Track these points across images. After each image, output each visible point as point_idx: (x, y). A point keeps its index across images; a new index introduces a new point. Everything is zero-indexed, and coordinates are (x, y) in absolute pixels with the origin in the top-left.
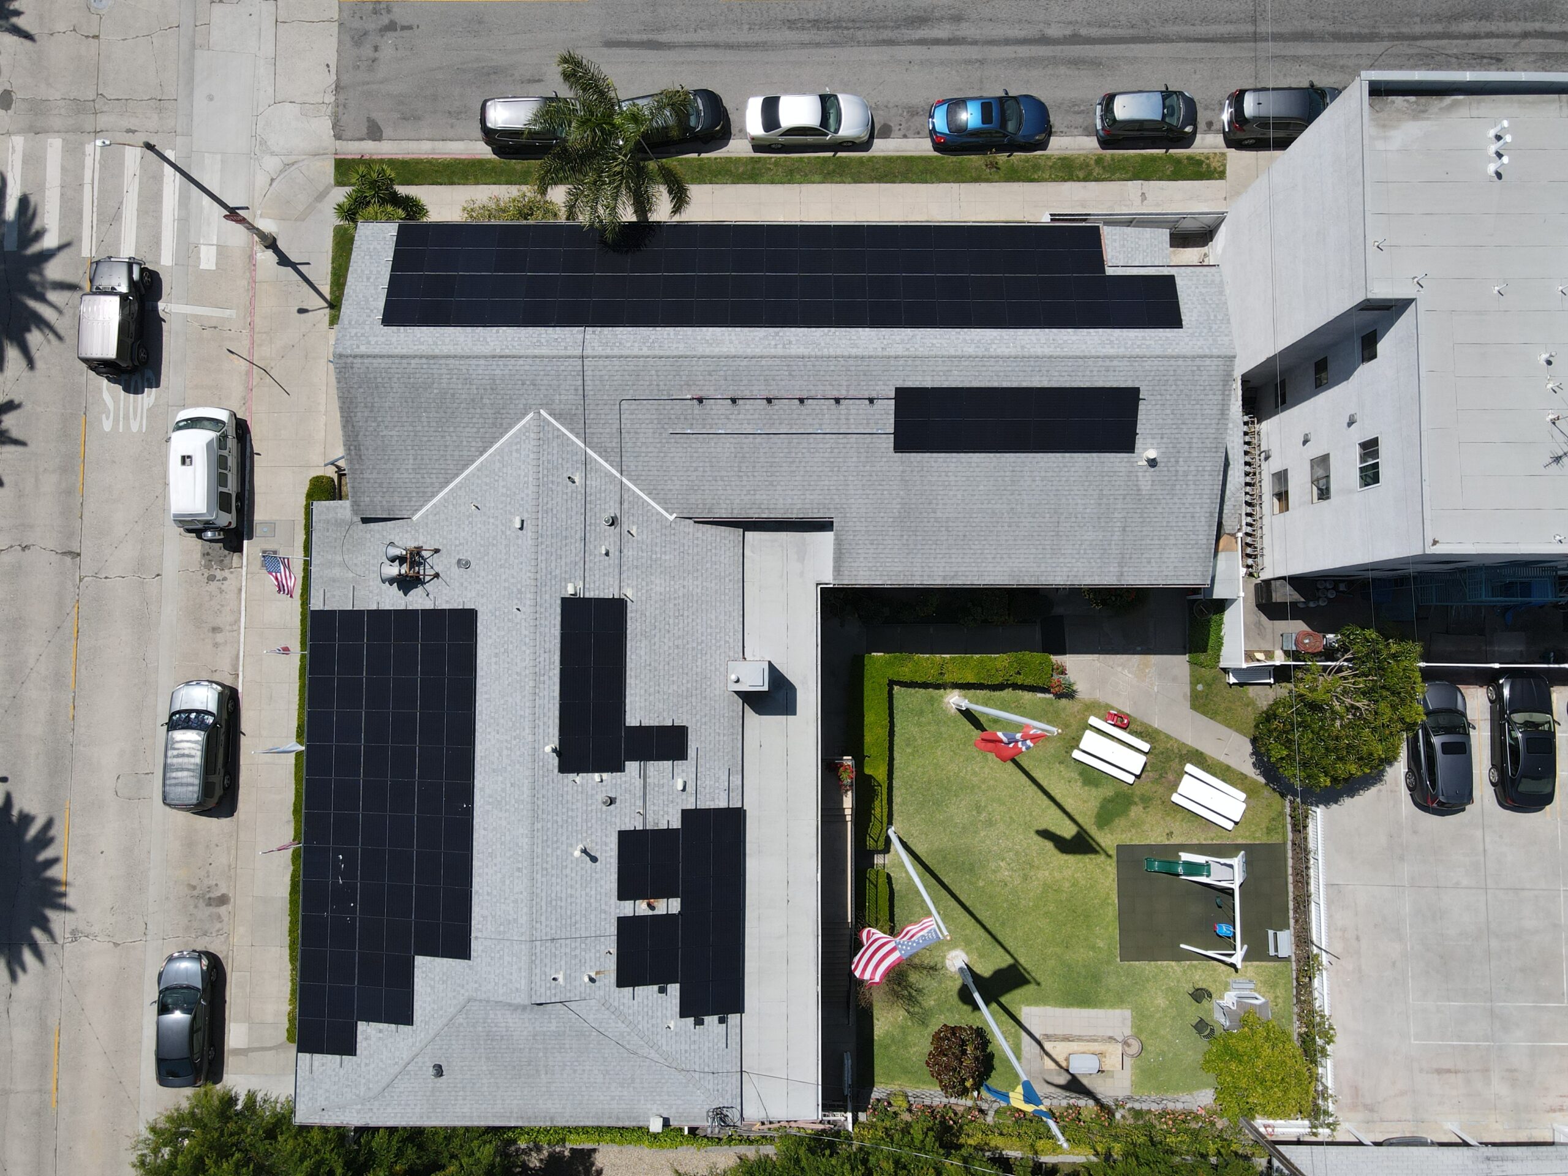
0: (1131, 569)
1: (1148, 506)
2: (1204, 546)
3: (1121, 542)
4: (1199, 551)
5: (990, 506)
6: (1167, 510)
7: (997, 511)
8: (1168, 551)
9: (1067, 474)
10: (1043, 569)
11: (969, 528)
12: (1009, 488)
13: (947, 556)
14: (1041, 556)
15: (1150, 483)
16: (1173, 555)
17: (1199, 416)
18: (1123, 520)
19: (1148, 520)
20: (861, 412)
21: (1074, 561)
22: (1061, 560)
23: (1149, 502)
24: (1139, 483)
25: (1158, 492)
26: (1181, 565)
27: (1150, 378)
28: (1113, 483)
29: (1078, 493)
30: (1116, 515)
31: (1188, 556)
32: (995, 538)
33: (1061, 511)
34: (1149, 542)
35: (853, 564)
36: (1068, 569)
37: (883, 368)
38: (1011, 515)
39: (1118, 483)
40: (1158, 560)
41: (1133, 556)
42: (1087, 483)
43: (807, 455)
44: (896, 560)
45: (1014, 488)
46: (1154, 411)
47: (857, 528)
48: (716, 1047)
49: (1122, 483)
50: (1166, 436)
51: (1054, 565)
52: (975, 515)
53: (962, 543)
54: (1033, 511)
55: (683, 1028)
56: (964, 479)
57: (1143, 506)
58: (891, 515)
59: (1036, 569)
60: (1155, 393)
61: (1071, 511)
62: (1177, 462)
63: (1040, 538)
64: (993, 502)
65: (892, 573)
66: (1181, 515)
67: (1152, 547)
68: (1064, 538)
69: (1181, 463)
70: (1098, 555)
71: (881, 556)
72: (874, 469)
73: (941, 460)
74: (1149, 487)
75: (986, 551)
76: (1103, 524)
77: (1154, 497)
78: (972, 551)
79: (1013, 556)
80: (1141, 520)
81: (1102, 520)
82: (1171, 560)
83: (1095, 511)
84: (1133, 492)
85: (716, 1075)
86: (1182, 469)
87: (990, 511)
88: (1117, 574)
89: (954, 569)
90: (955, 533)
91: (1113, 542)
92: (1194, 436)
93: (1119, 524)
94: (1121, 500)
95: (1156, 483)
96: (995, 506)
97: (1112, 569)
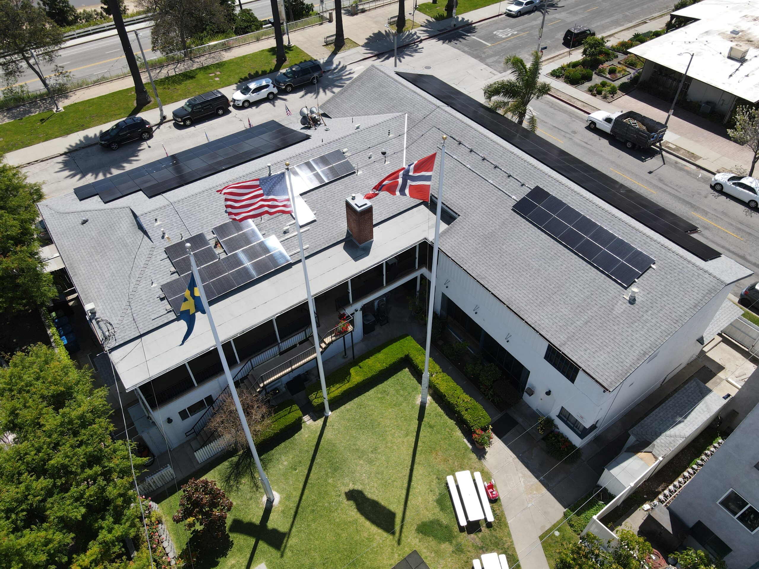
0: (572, 346)
1: (611, 321)
2: (626, 368)
3: (579, 328)
4: (621, 368)
5: (530, 261)
6: (620, 331)
7: (531, 265)
8: (602, 353)
9: (581, 274)
10: (527, 308)
11: (511, 263)
12: (547, 259)
13: (489, 267)
14: (532, 302)
15: (622, 310)
16: (602, 357)
17: (679, 298)
18: (591, 317)
19: (605, 328)
20: (514, 186)
21: (546, 317)
22: (540, 311)
23: (613, 319)
24: (616, 306)
25: (622, 318)
26: (603, 367)
27: (666, 262)
28: (601, 296)
29: (579, 287)
30: (589, 312)
31: (611, 365)
32: (518, 276)
33: (562, 288)
34: (595, 339)
35: (447, 239)
36: (539, 319)
37: (540, 177)
38: (536, 272)
39: (604, 297)
40: (592, 353)
41: (580, 340)
42: (587, 286)
43: (476, 186)
44: (466, 252)
45: (549, 261)
46: (654, 278)
47: (465, 227)
48: (150, 314)
49: (606, 299)
50: (651, 294)
51: (534, 311)
52: (519, 259)
53: (501, 266)
54: (548, 278)
55: (155, 292)
56: (530, 241)
57: (608, 319)
58: (484, 232)
59: (523, 305)
60: (663, 270)
61: (567, 292)
62: (647, 311)
63: (539, 293)
64: (533, 260)
65: (458, 255)
66: (626, 340)
67: (594, 344)
68: (551, 302)
69: (649, 314)
70: (561, 324)
71: (462, 245)
72: (497, 210)
73: (528, 226)
74: (619, 312)
75: (508, 279)
76: (577, 311)
77: (618, 319)
78: (502, 274)
79: (518, 291)
80: (601, 325)
81: (579, 309)
82: (599, 359)
83: (579, 301)
84: (608, 308)
85: (133, 322)
86: (647, 317)
87: (528, 263)
88: (562, 342)
89: (486, 275)
90: (502, 260)
91: (575, 324)
92: (669, 306)
93: (586, 317)
94: (597, 307)
95: (626, 313)
96: (532, 263)
97: (562, 337)
